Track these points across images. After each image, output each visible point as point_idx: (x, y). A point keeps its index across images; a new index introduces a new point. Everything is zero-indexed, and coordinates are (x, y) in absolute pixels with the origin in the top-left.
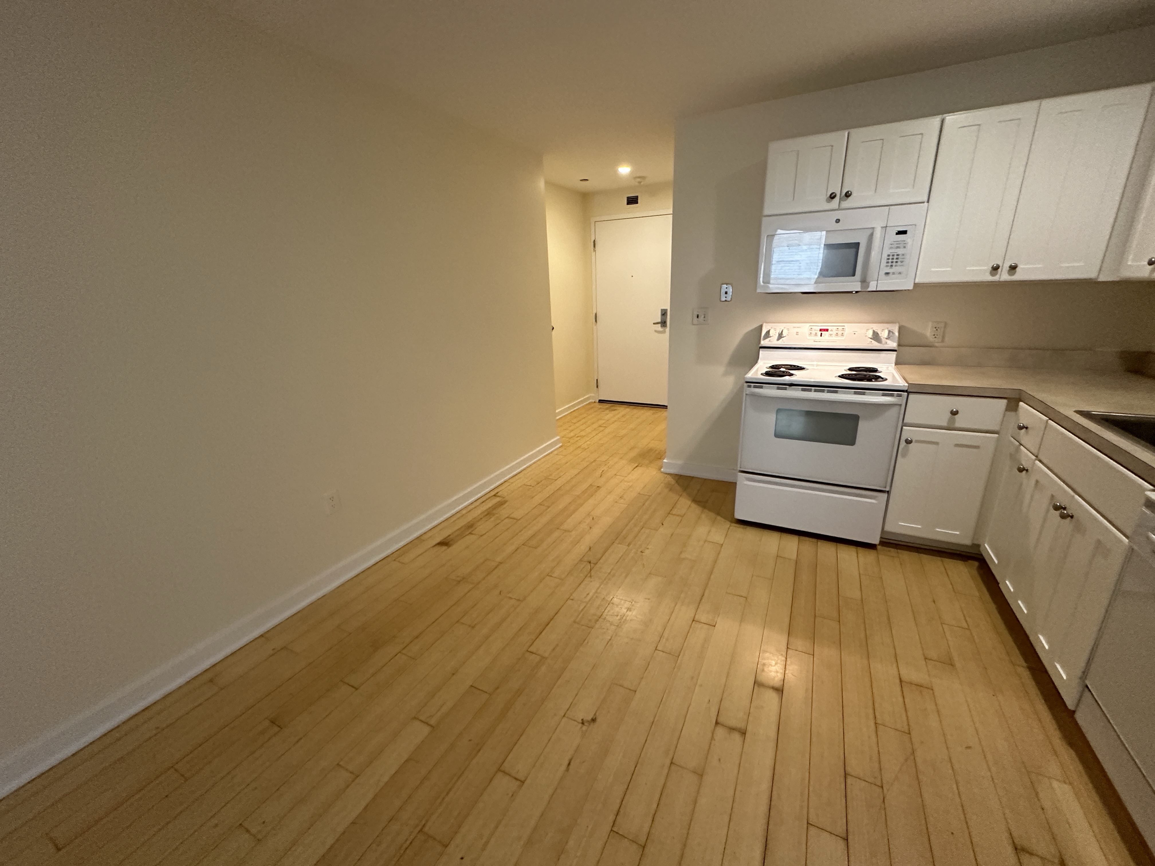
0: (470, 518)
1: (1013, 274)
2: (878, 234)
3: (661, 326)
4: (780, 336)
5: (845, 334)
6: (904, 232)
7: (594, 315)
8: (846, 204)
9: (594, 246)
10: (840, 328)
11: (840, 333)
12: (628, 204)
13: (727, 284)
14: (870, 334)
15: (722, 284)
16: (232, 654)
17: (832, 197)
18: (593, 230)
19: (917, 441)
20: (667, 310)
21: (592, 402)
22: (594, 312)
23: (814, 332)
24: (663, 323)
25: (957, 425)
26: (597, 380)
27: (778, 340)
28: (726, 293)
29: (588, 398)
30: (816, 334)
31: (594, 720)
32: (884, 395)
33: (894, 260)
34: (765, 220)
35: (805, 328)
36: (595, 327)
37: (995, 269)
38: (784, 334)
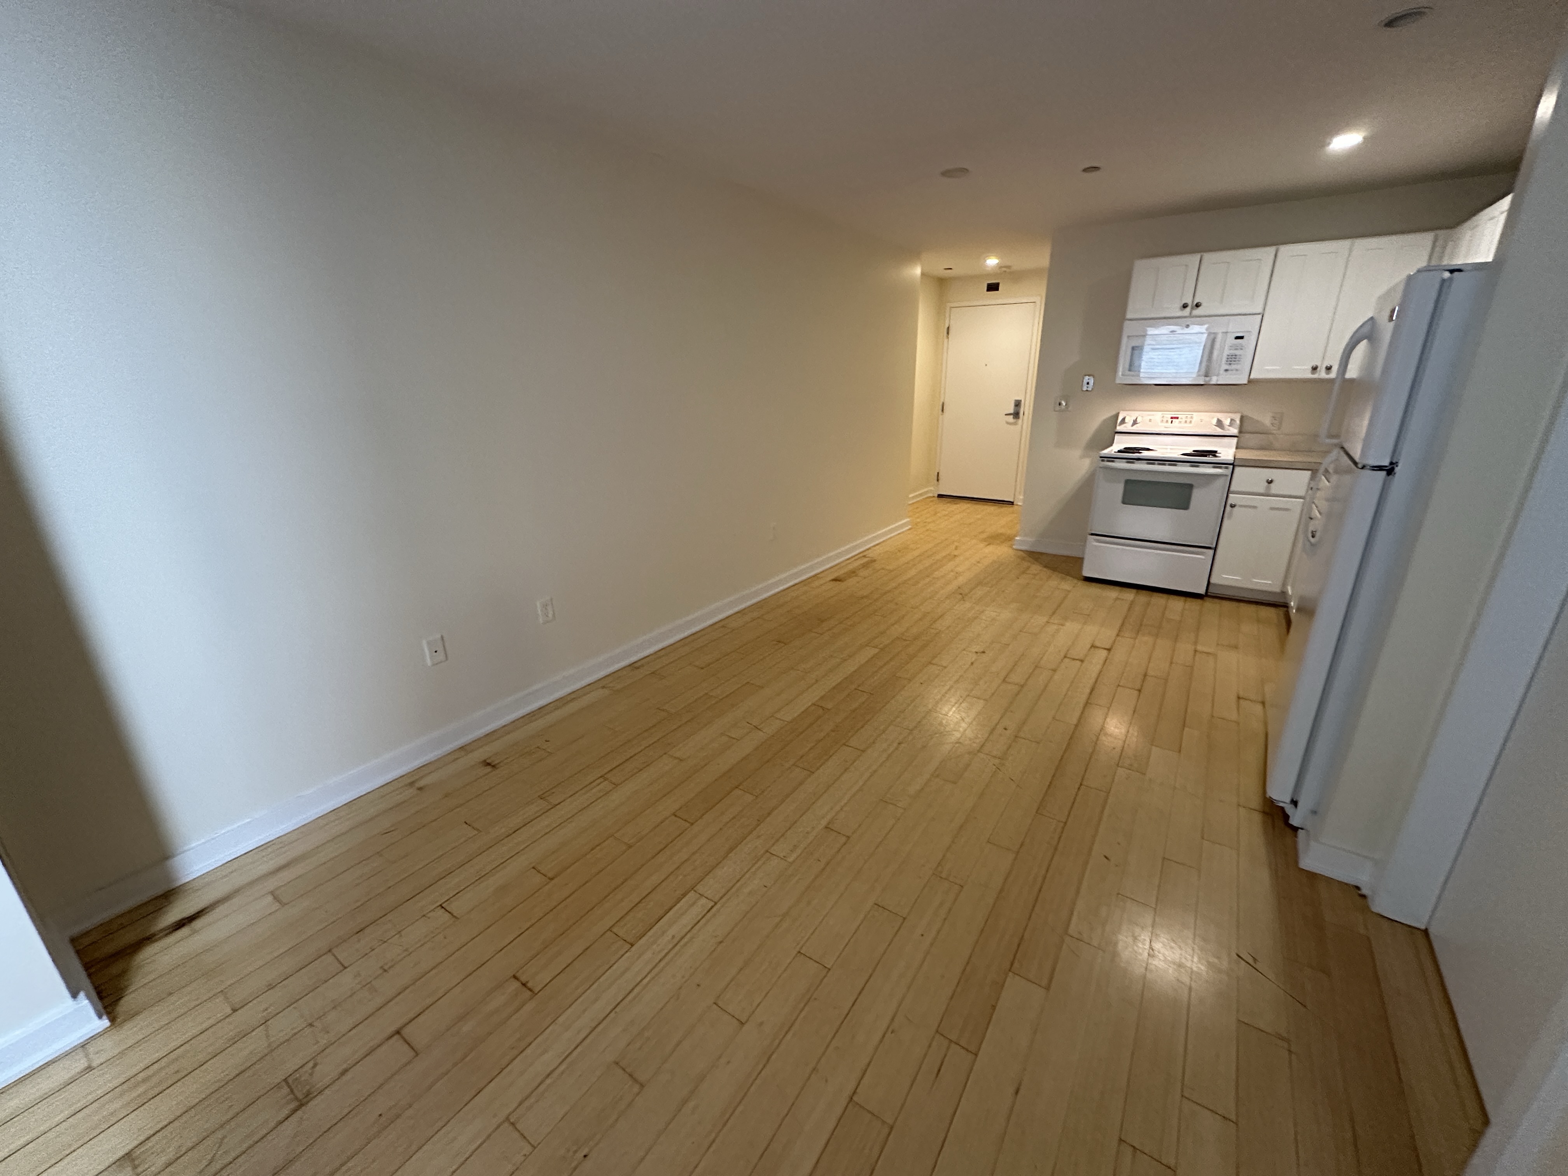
0: (851, 567)
1: (1327, 374)
2: (1219, 338)
3: (1013, 418)
4: (1135, 422)
5: (1193, 421)
6: (1242, 338)
7: (941, 403)
8: (1197, 312)
9: (948, 333)
10: (1189, 416)
11: (1188, 420)
12: (988, 290)
13: (1089, 375)
14: (1215, 421)
15: (1086, 375)
16: (727, 618)
17: (1185, 306)
18: (947, 315)
19: (1241, 506)
20: (1021, 401)
21: (931, 497)
22: (942, 400)
23: (1165, 420)
24: (1016, 415)
25: (1273, 492)
26: (938, 473)
27: (1133, 425)
28: (1088, 383)
29: (926, 492)
30: (1167, 421)
31: (984, 652)
32: (1214, 467)
33: (1232, 359)
34: (1127, 323)
35: (1157, 416)
36: (941, 417)
37: (1315, 369)
38: (1138, 420)
